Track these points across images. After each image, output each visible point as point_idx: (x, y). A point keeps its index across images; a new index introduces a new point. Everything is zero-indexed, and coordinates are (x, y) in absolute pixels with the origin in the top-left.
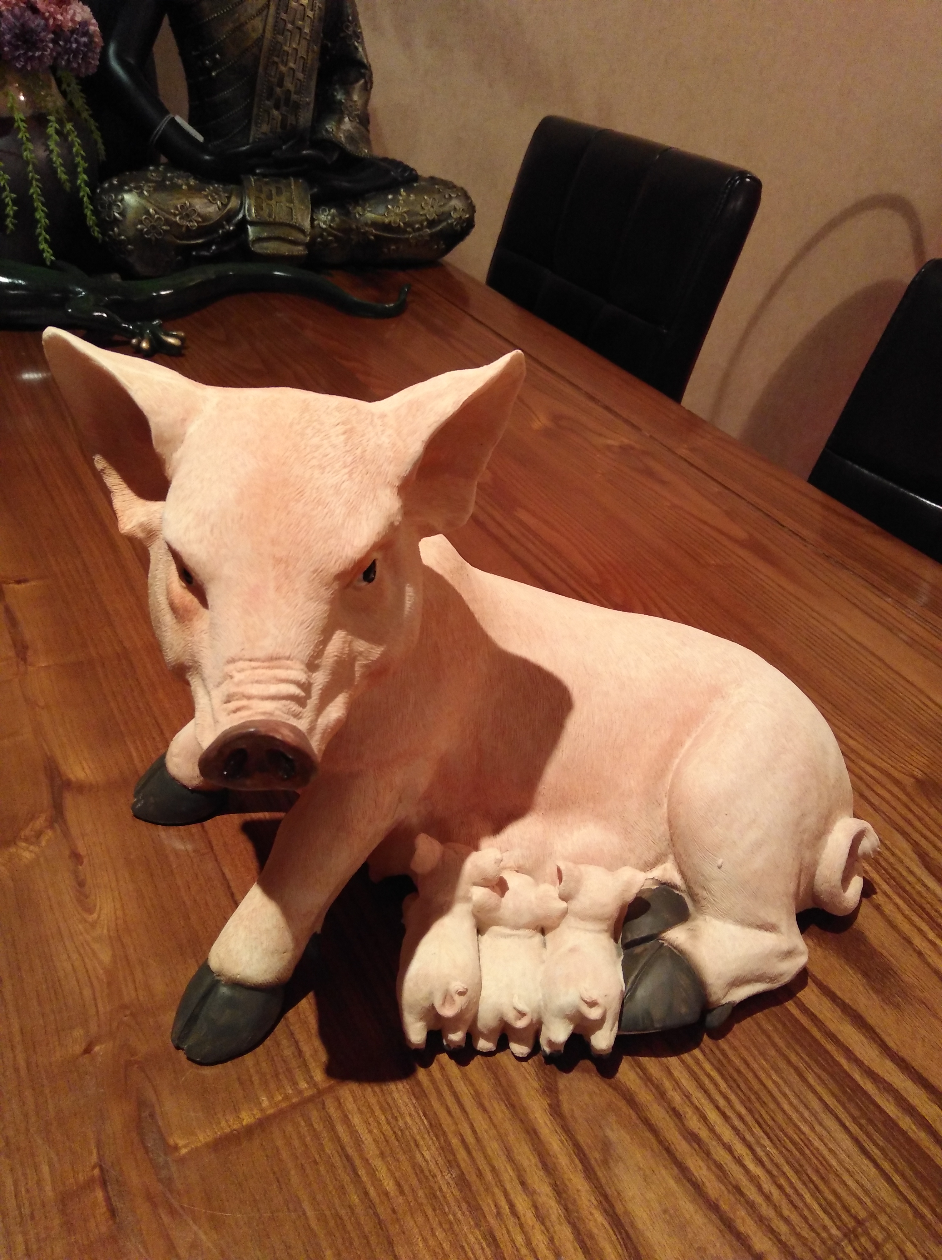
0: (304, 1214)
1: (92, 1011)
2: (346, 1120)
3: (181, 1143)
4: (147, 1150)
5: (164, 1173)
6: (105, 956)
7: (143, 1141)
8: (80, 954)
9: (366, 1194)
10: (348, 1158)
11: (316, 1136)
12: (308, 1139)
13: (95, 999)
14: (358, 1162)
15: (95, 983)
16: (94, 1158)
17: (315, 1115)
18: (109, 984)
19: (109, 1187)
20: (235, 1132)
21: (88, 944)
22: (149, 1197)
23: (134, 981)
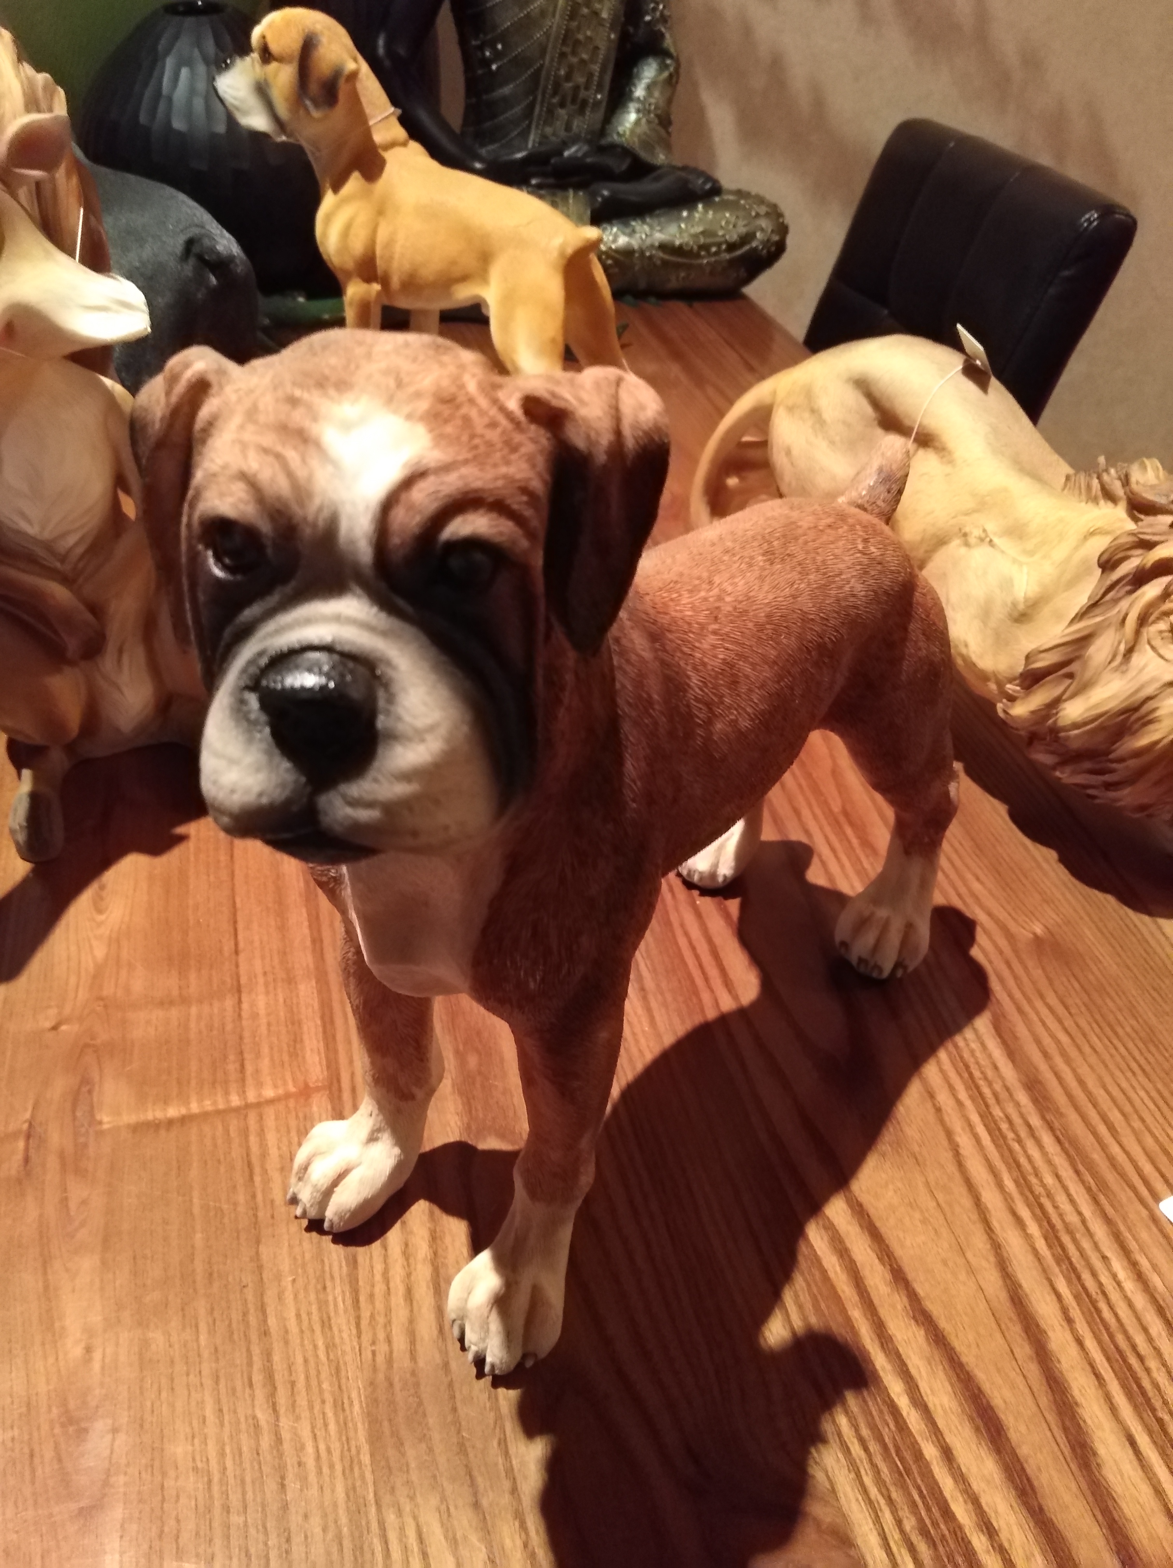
0: (191, 1201)
1: (71, 996)
2: (261, 1133)
3: (106, 1119)
4: (74, 1118)
5: (82, 1140)
6: (100, 952)
7: (74, 1112)
9: (254, 1196)
10: (250, 1164)
11: (228, 1140)
12: (219, 1141)
13: (77, 987)
14: (257, 1170)
15: (83, 974)
16: (28, 1115)
17: (234, 1124)
18: (95, 977)
19: (31, 1141)
20: (157, 1122)
21: (89, 941)
22: (62, 1156)
23: (117, 979)
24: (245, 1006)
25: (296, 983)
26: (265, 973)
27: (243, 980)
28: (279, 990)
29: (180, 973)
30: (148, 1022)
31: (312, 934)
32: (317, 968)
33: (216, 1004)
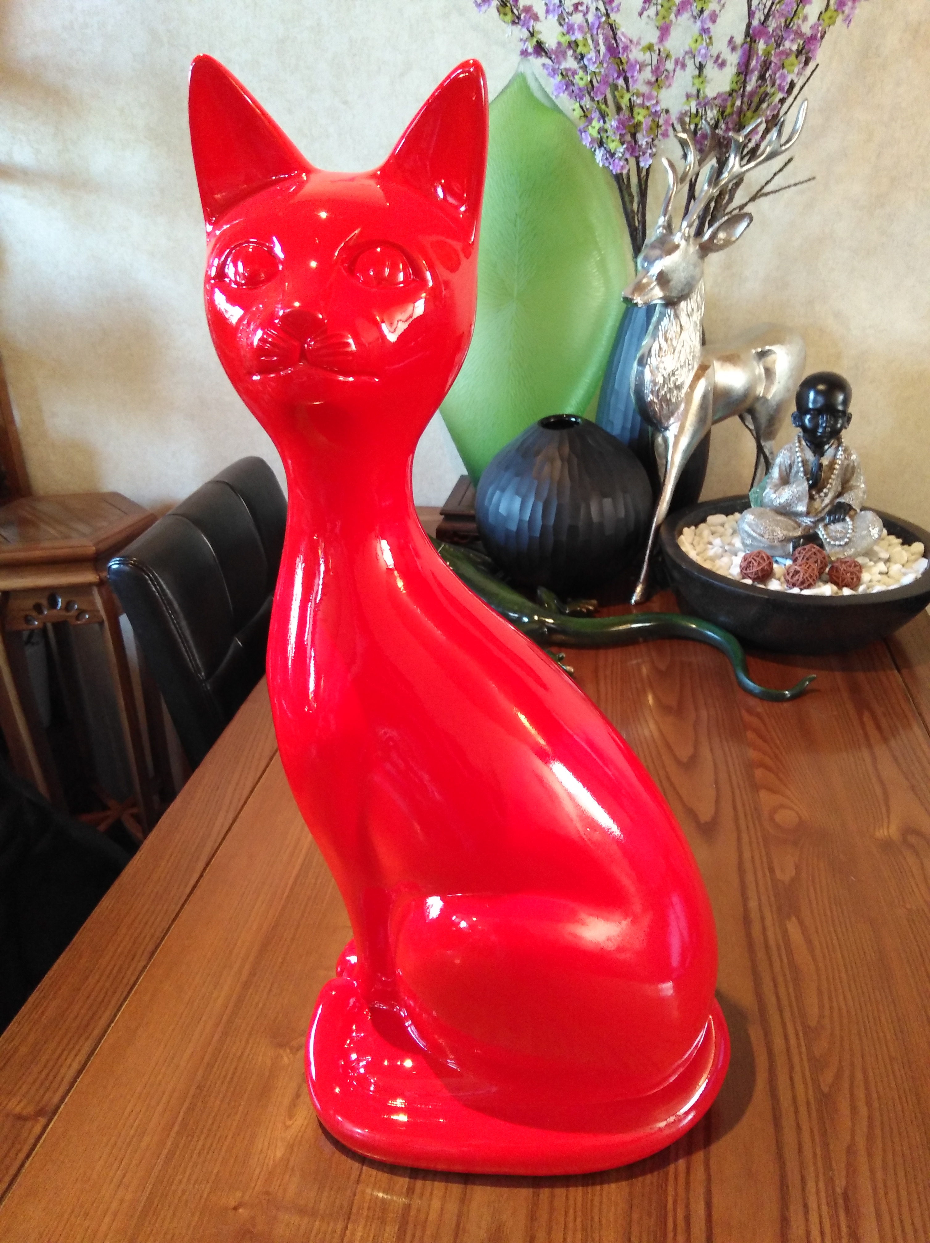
6: (280, 1153)
18: (270, 1173)
21: (277, 1139)
23: (282, 1180)
24: (348, 1233)
25: (385, 1224)
27: (354, 1210)
28: (374, 1226)
29: (319, 1189)
30: (288, 1225)
33: (332, 1224)
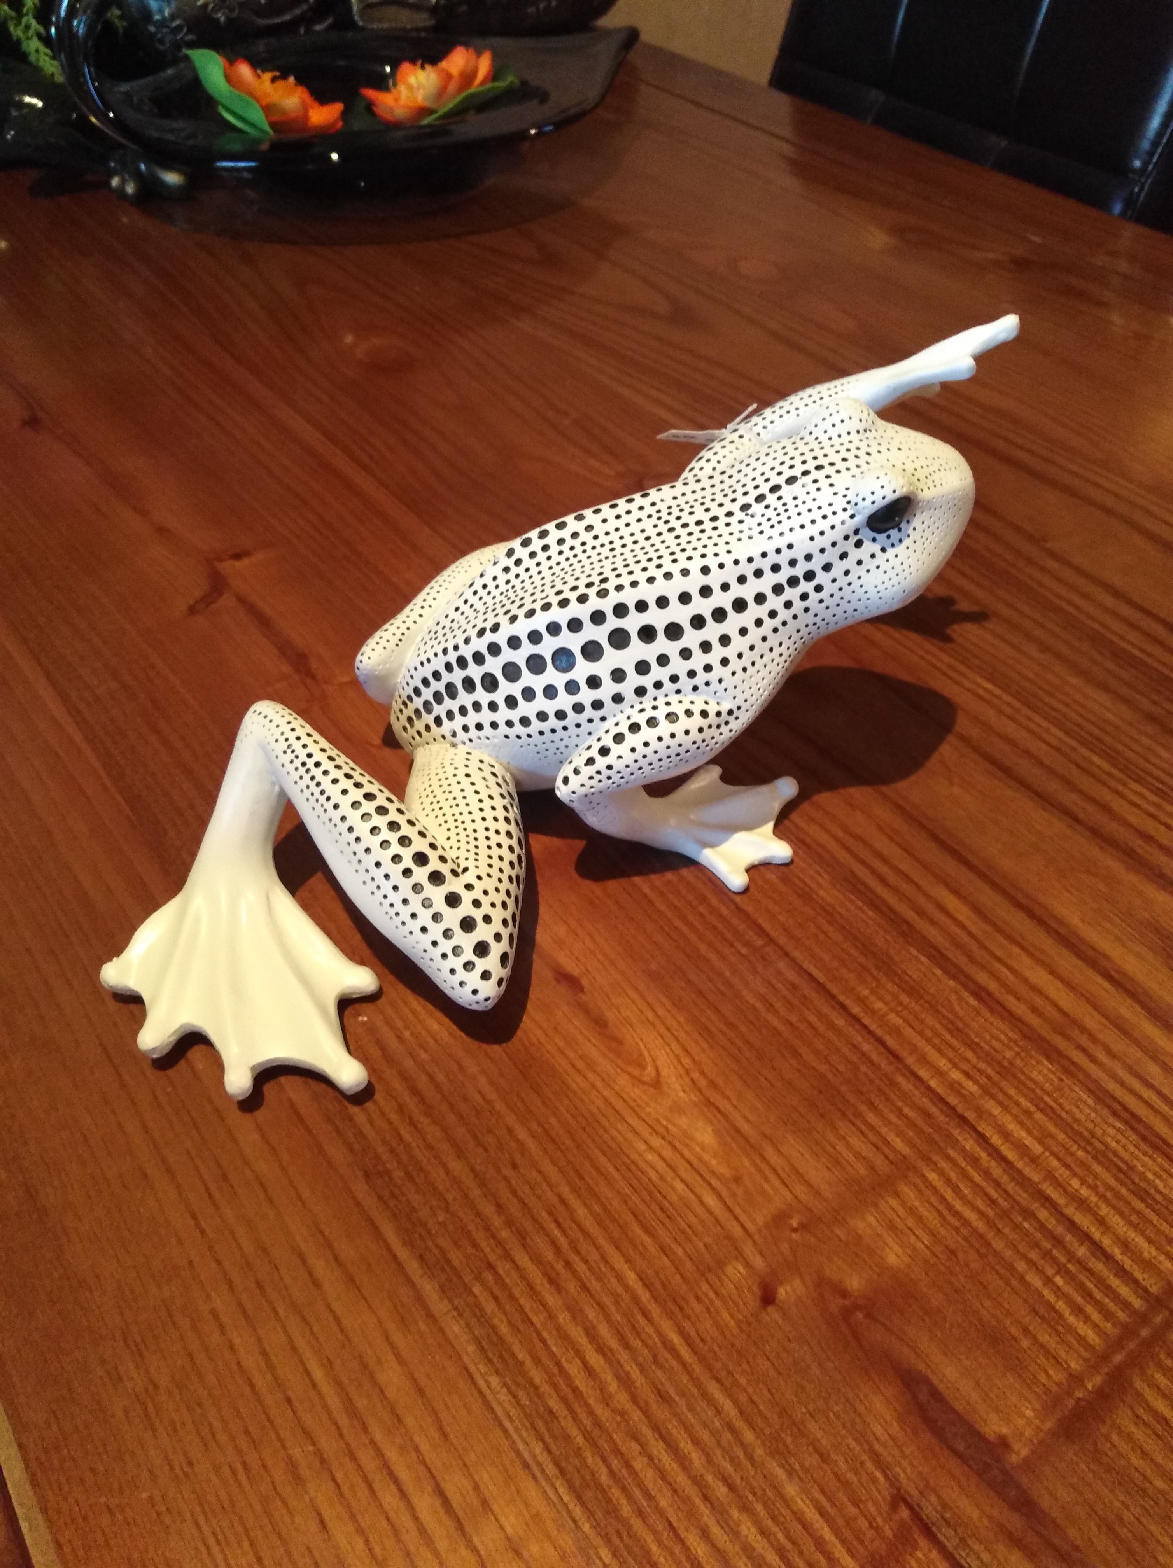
1: (737, 1231)
3: (1006, 1433)
4: (961, 1457)
5: (1014, 1493)
8: (663, 1138)
13: (728, 1208)
15: (714, 1182)
16: (889, 1488)
19: (939, 1535)
20: (1083, 1403)
26: (967, 1075)
31: (963, 984)
32: (1025, 1037)
